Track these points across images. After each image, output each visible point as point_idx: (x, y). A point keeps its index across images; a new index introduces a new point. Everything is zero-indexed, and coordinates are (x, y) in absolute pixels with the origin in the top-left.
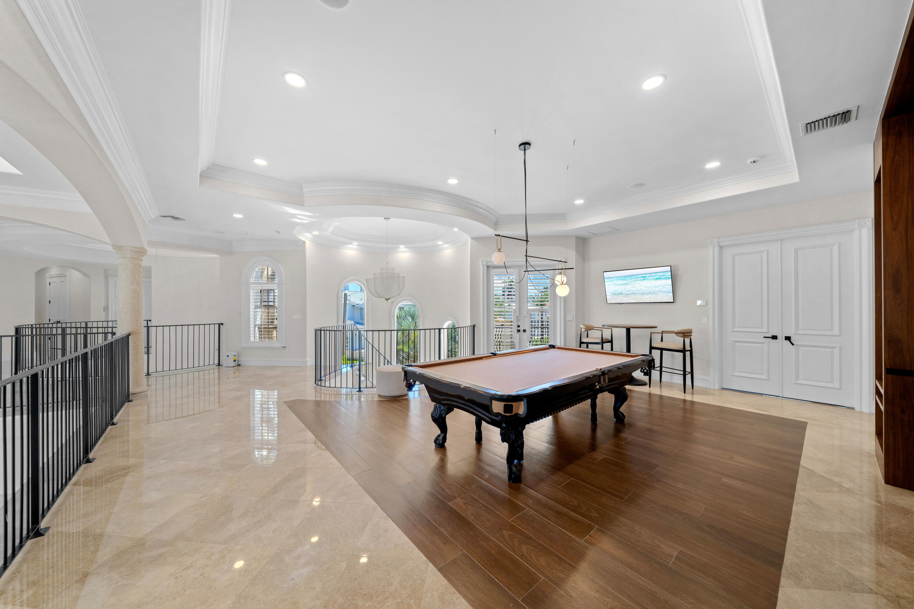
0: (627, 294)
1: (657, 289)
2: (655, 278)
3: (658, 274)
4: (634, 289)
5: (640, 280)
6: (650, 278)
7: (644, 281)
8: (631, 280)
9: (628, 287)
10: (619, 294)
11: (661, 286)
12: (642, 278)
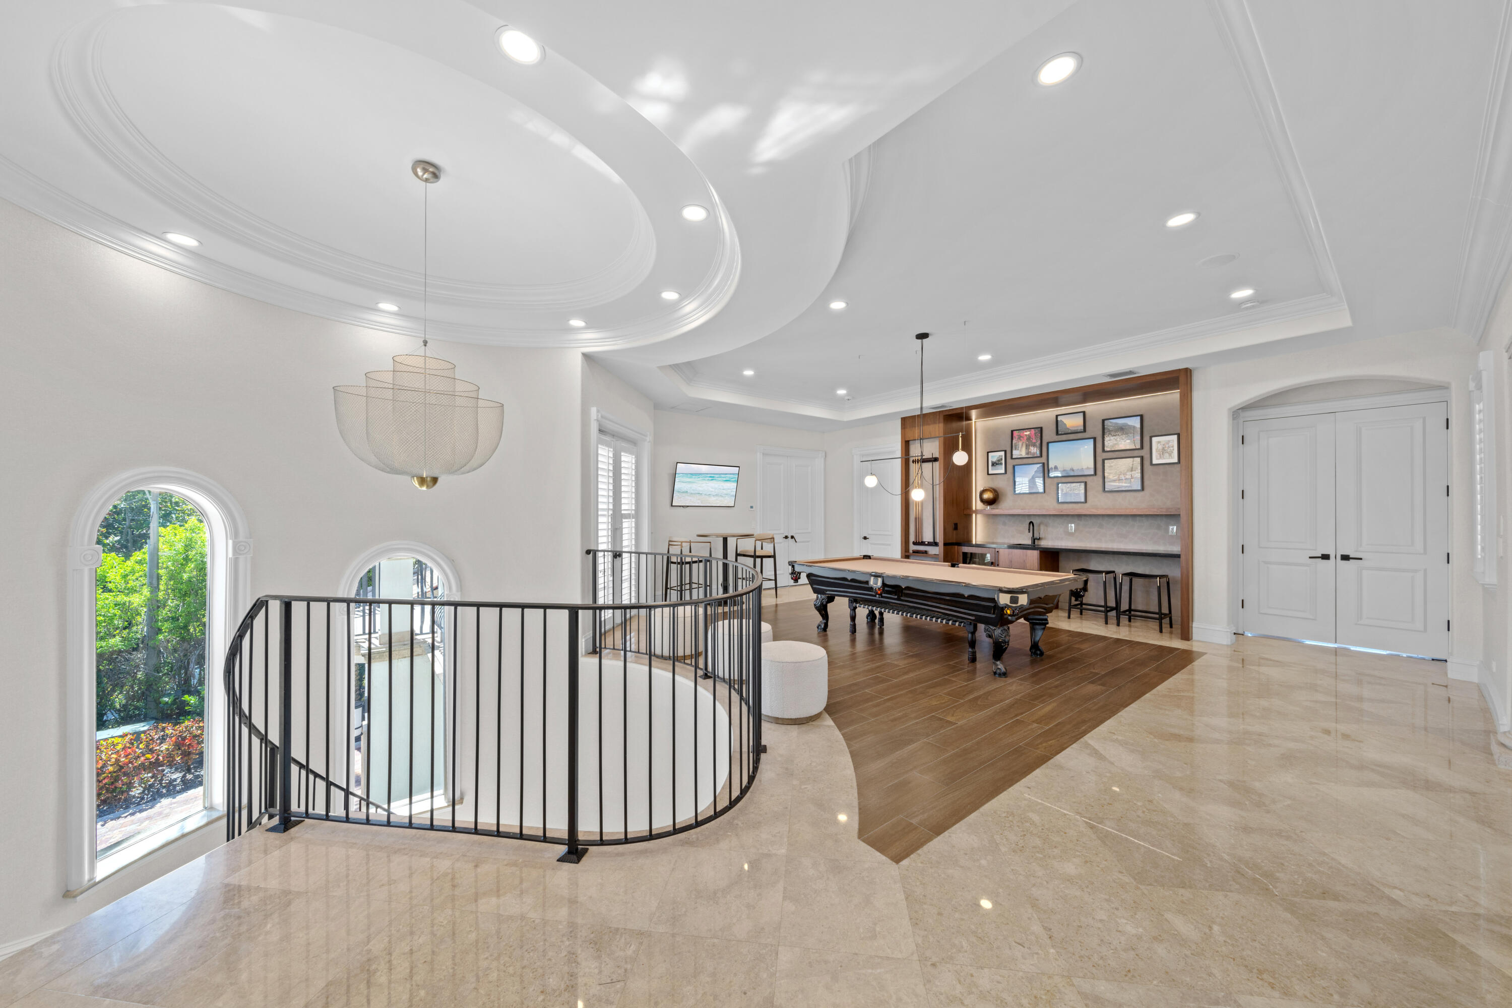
0: (692, 493)
1: (725, 492)
2: (725, 479)
3: (728, 476)
4: (700, 488)
5: (708, 480)
6: (720, 479)
7: (712, 481)
8: (699, 479)
9: (694, 486)
10: (683, 492)
11: (729, 489)
12: (711, 479)
